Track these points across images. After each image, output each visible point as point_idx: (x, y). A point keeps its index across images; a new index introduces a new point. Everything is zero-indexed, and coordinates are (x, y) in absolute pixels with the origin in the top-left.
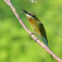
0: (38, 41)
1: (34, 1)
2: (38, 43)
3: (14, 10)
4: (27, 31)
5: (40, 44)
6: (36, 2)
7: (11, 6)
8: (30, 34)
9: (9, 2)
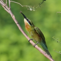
0: (36, 46)
1: (33, 9)
2: (37, 48)
3: (13, 17)
4: (26, 37)
5: (38, 49)
6: (34, 10)
7: (11, 14)
8: (29, 39)
9: (9, 10)
